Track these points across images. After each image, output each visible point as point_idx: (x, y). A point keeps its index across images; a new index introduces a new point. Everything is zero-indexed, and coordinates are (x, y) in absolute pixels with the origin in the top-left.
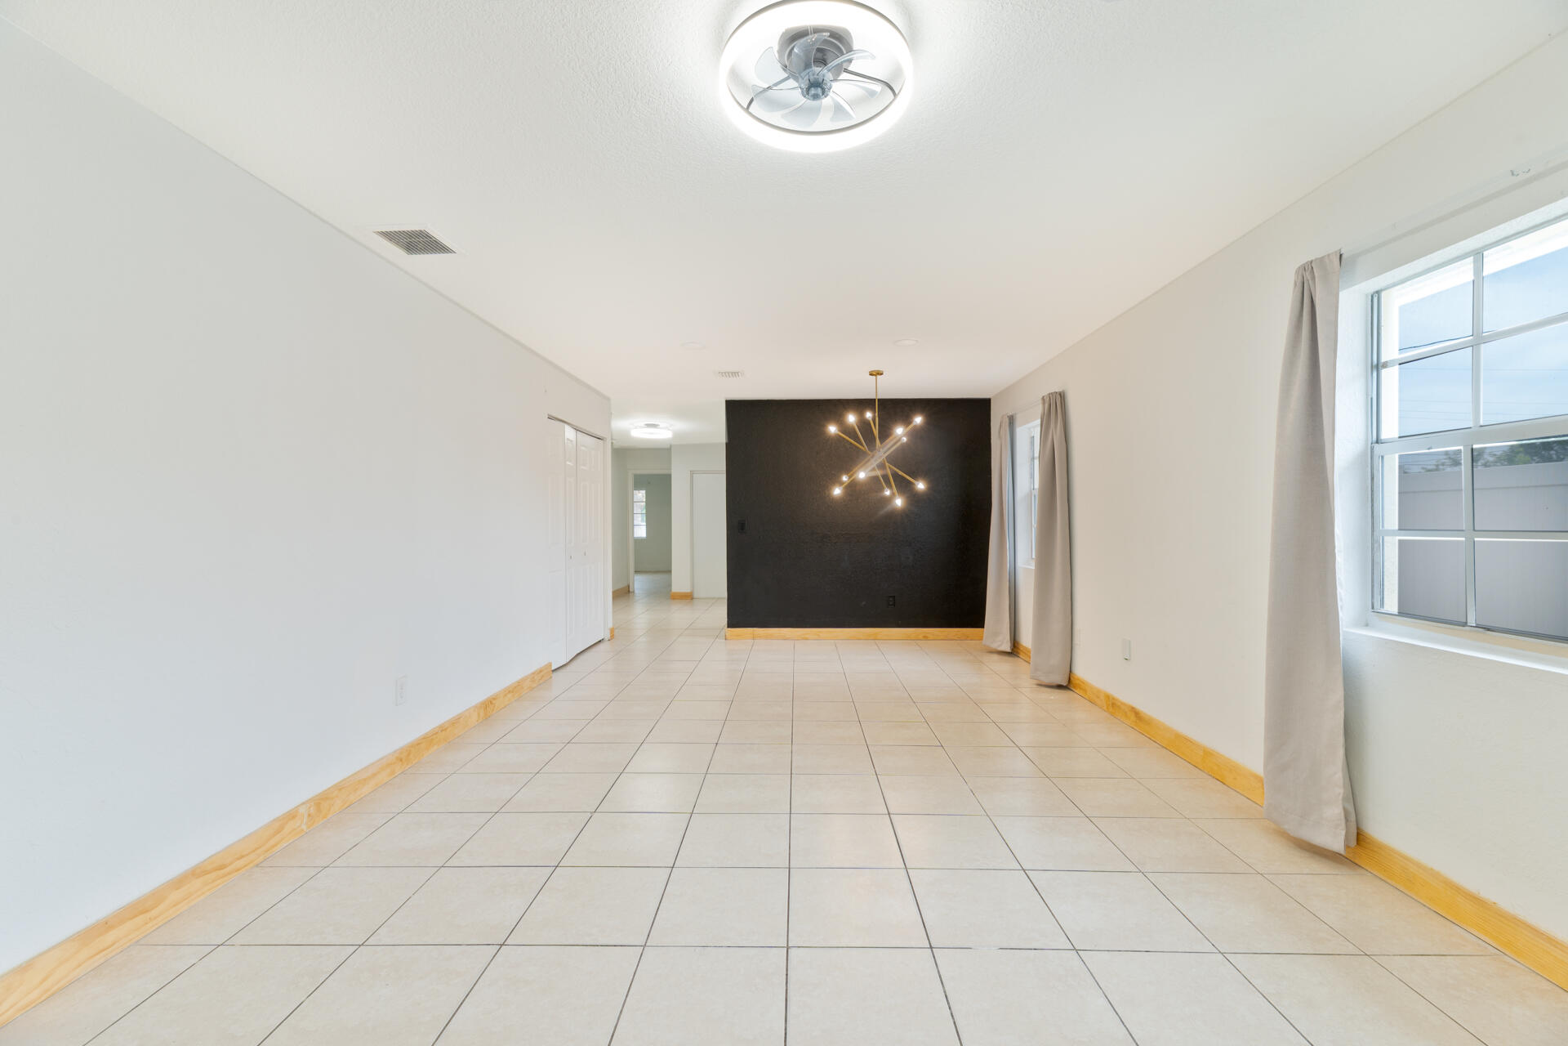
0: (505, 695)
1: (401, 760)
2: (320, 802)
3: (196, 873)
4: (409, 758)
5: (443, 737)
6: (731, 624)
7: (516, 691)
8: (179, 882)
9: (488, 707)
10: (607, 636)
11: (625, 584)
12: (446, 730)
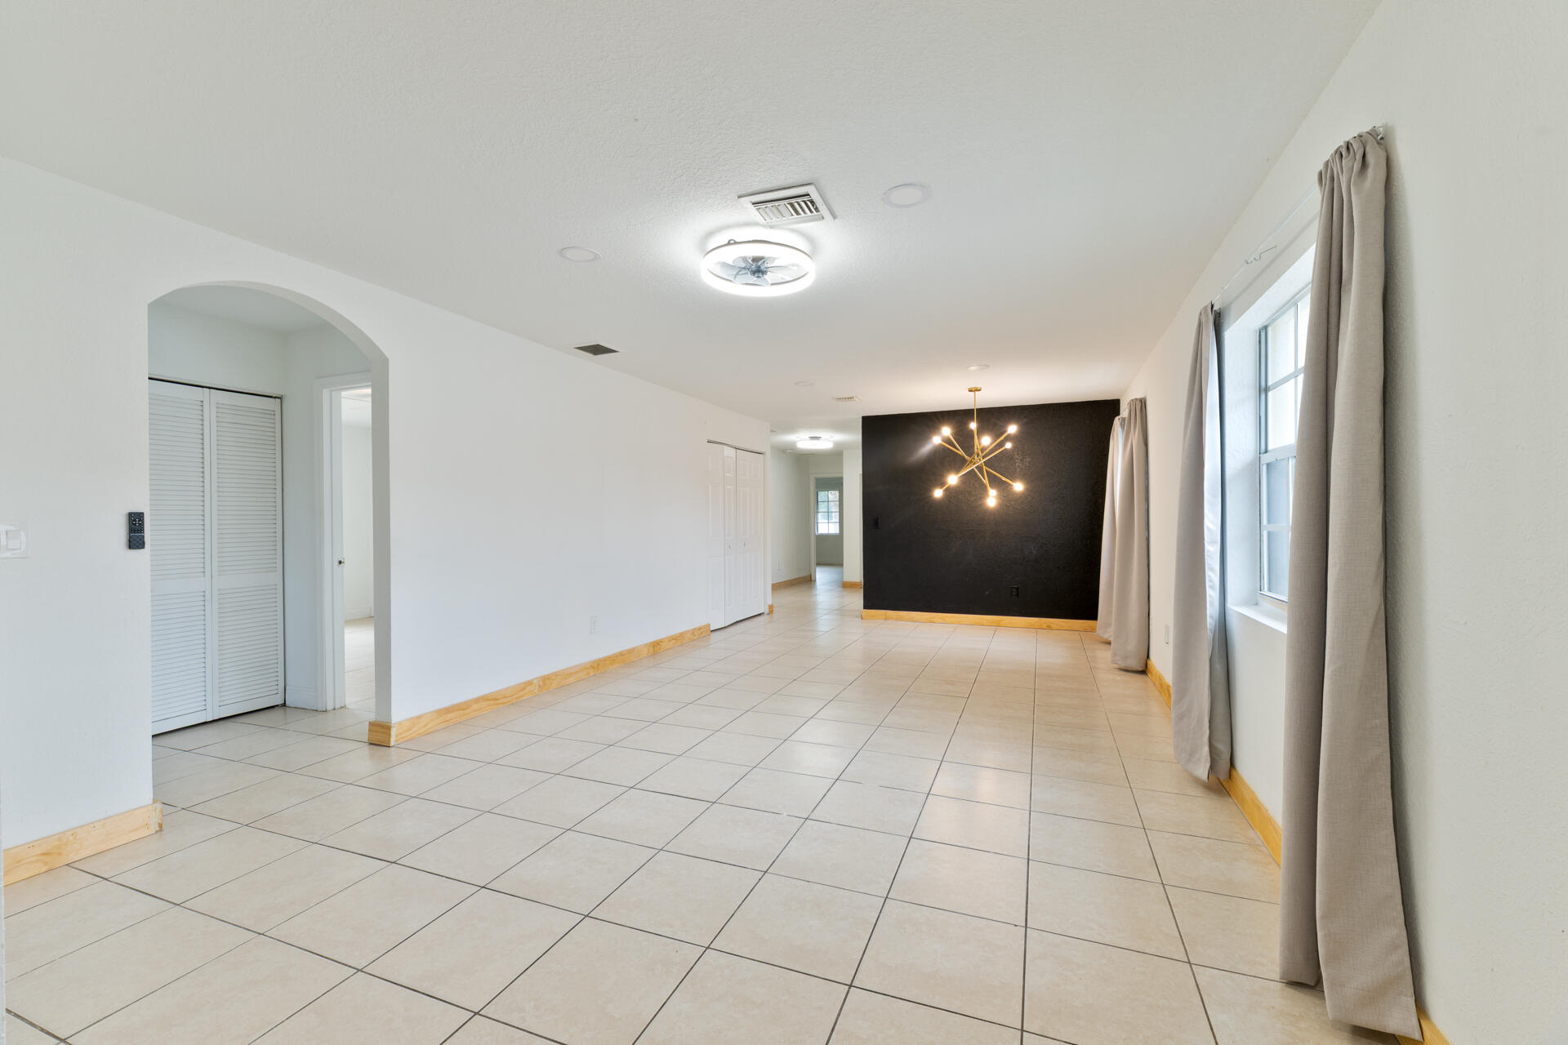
0: (670, 641)
1: (594, 668)
2: (546, 680)
3: (484, 698)
4: (600, 668)
5: (623, 661)
6: (866, 607)
7: (679, 639)
8: (477, 700)
9: (656, 648)
10: (767, 611)
11: (808, 574)
12: (624, 655)
